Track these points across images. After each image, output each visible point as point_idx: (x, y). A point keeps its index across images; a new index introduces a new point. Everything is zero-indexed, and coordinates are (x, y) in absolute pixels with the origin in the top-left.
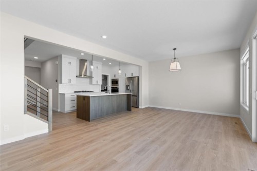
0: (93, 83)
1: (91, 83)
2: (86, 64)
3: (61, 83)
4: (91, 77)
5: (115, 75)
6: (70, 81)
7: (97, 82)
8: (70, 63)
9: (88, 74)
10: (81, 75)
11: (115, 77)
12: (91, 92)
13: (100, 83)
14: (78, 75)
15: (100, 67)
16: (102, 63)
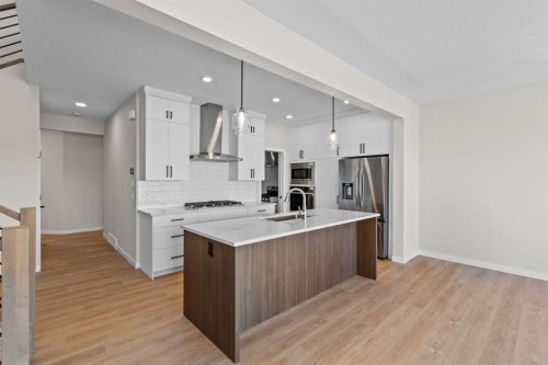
0: (240, 178)
1: (234, 176)
2: (219, 120)
3: (143, 178)
4: (233, 159)
5: (301, 152)
6: (169, 171)
7: (252, 172)
8: (169, 115)
9: (225, 150)
10: (204, 154)
11: (301, 157)
12: (234, 203)
13: (261, 175)
14: (197, 151)
15: (260, 126)
16: (265, 116)
